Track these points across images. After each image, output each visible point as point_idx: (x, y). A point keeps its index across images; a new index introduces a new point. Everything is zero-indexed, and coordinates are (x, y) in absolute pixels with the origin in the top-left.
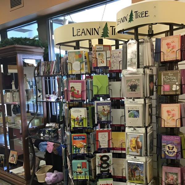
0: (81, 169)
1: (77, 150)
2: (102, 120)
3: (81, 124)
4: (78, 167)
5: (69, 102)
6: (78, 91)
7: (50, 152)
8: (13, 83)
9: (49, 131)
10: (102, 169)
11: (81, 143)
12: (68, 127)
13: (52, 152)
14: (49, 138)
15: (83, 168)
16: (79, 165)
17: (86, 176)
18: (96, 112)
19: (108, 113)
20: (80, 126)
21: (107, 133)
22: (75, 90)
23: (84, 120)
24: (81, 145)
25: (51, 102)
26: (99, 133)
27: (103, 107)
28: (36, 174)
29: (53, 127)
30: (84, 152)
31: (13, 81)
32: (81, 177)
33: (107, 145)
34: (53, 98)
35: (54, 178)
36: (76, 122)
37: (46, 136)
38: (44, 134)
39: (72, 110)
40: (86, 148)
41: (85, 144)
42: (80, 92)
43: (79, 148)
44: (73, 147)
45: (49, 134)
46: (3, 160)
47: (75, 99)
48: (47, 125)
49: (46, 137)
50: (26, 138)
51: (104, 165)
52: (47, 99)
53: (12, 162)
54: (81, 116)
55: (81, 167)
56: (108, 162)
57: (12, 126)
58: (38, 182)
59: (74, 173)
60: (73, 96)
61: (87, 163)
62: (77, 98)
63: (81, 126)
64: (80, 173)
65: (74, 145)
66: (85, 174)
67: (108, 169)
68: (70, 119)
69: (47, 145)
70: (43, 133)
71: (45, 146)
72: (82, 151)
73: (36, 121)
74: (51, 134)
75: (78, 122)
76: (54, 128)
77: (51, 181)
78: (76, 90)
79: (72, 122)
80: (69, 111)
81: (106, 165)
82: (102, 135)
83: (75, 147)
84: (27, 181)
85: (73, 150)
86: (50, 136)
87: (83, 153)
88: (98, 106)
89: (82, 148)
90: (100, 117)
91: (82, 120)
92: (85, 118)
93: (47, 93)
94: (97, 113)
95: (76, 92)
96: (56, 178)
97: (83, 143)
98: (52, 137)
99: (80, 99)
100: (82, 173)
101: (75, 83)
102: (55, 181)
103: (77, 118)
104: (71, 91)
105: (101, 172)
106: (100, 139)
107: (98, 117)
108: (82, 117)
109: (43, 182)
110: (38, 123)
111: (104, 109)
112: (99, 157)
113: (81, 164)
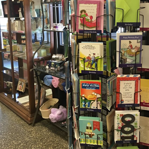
0: (91, 131)
1: (87, 104)
2: (127, 63)
3: (94, 66)
4: (87, 128)
5: (77, 33)
6: (91, 17)
7: (55, 87)
8: (20, 10)
9: (55, 63)
10: (123, 135)
11: (93, 93)
12: (75, 69)
13: (58, 88)
14: (55, 71)
15: (94, 129)
16: (89, 125)
17: (99, 141)
18: (118, 49)
19: (138, 51)
20: (92, 68)
21: (133, 83)
22: (87, 15)
23: (99, 61)
24: (93, 97)
25: (59, 32)
26: (121, 82)
27: (130, 42)
28: (40, 110)
29: (59, 59)
30: (97, 108)
31: (20, 8)
32: (91, 142)
33: (133, 99)
34: (61, 27)
35: (59, 116)
36: (87, 63)
37: (52, 68)
38: (50, 66)
39: (82, 45)
40: (100, 102)
41: (99, 96)
42: (94, 19)
43: (90, 101)
44: (82, 98)
45: (55, 67)
46: (11, 88)
47: (86, 29)
48: (54, 56)
49: (51, 70)
50: (31, 70)
51: (126, 129)
52: (54, 29)
53: (20, 90)
54: (94, 54)
55: (92, 128)
56: (133, 124)
57: (19, 55)
58: (42, 118)
59: (82, 134)
60: (83, 24)
61: (101, 122)
62: (89, 28)
63: (94, 69)
64: (91, 136)
65: (83, 95)
66: (98, 138)
67: (132, 134)
68: (78, 58)
69: (52, 78)
70: (48, 66)
71: (51, 80)
72: (94, 106)
73: (43, 52)
74: (57, 67)
75: (89, 63)
76: (61, 60)
77: (55, 119)
78: (89, 14)
79: (80, 62)
80: (77, 46)
81: (130, 129)
82: (126, 85)
83: (83, 98)
84: (31, 114)
85: (82, 103)
86: (56, 69)
87: (95, 108)
88: (122, 41)
89: (94, 101)
90: (124, 57)
91: (96, 61)
92: (100, 57)
93: (54, 22)
94: (120, 52)
95: (89, 18)
96: (61, 116)
97: (96, 94)
98: (58, 71)
99: (94, 29)
100: (93, 137)
101: (88, 5)
102: (60, 119)
103: (88, 58)
104: (80, 17)
105: (121, 138)
106: (122, 91)
107: (122, 58)
108: (96, 56)
109: (48, 118)
110: (44, 53)
111: (131, 46)
112: (119, 117)
113: (92, 123)
